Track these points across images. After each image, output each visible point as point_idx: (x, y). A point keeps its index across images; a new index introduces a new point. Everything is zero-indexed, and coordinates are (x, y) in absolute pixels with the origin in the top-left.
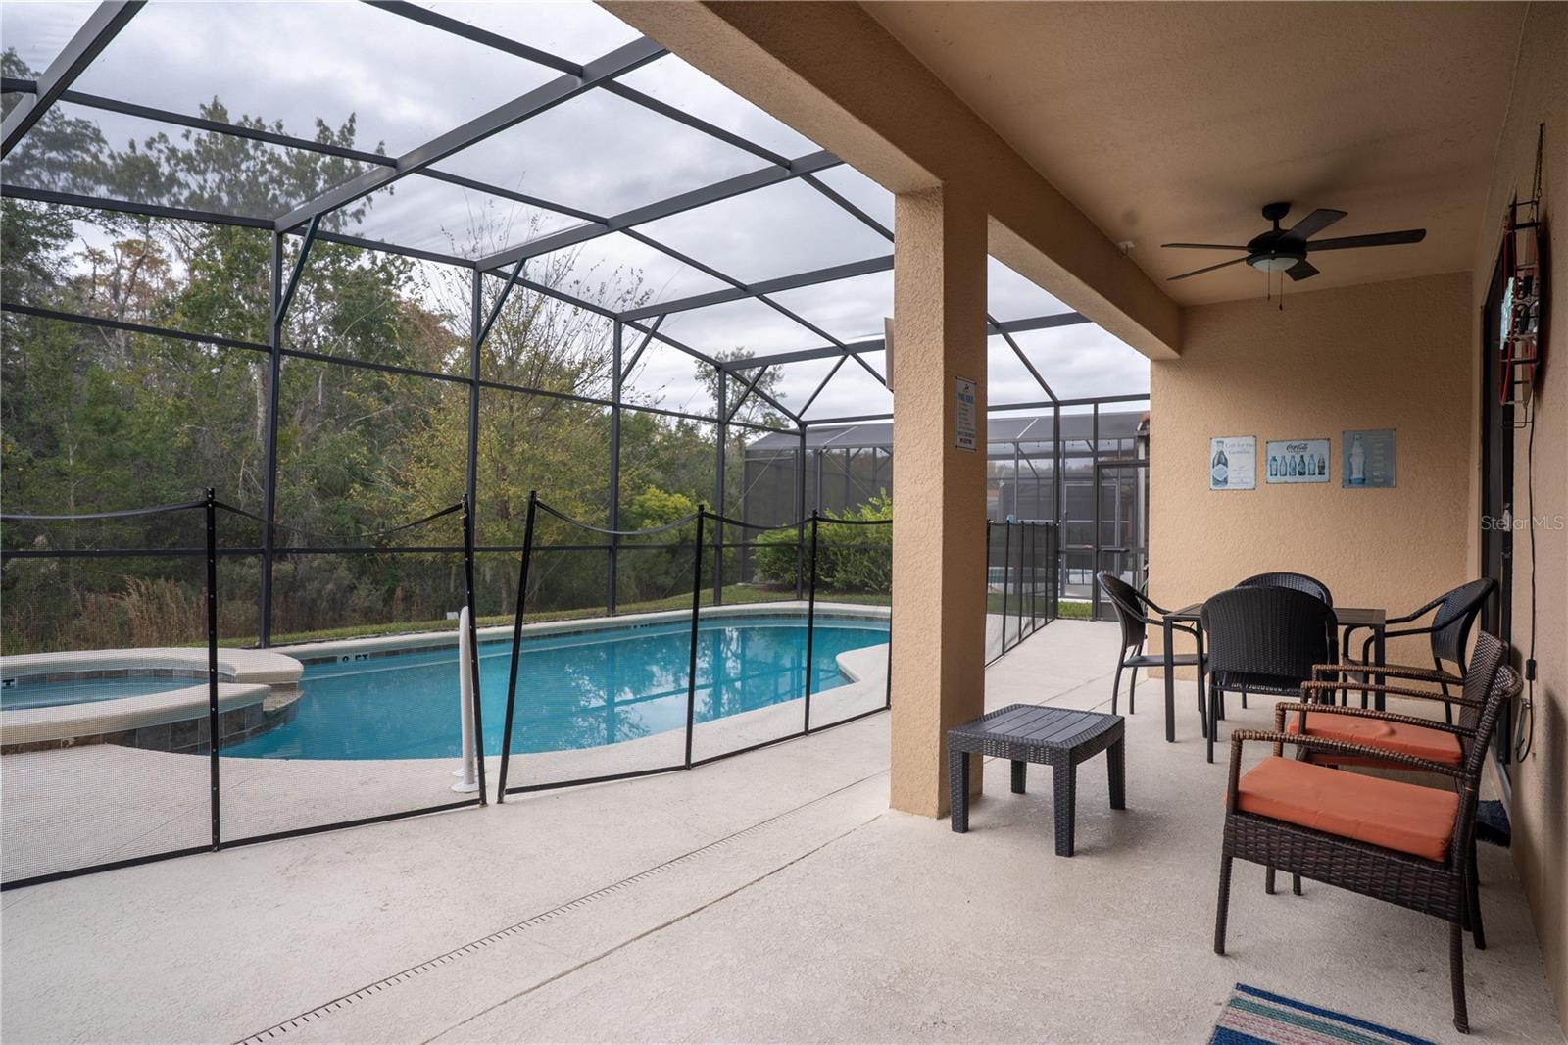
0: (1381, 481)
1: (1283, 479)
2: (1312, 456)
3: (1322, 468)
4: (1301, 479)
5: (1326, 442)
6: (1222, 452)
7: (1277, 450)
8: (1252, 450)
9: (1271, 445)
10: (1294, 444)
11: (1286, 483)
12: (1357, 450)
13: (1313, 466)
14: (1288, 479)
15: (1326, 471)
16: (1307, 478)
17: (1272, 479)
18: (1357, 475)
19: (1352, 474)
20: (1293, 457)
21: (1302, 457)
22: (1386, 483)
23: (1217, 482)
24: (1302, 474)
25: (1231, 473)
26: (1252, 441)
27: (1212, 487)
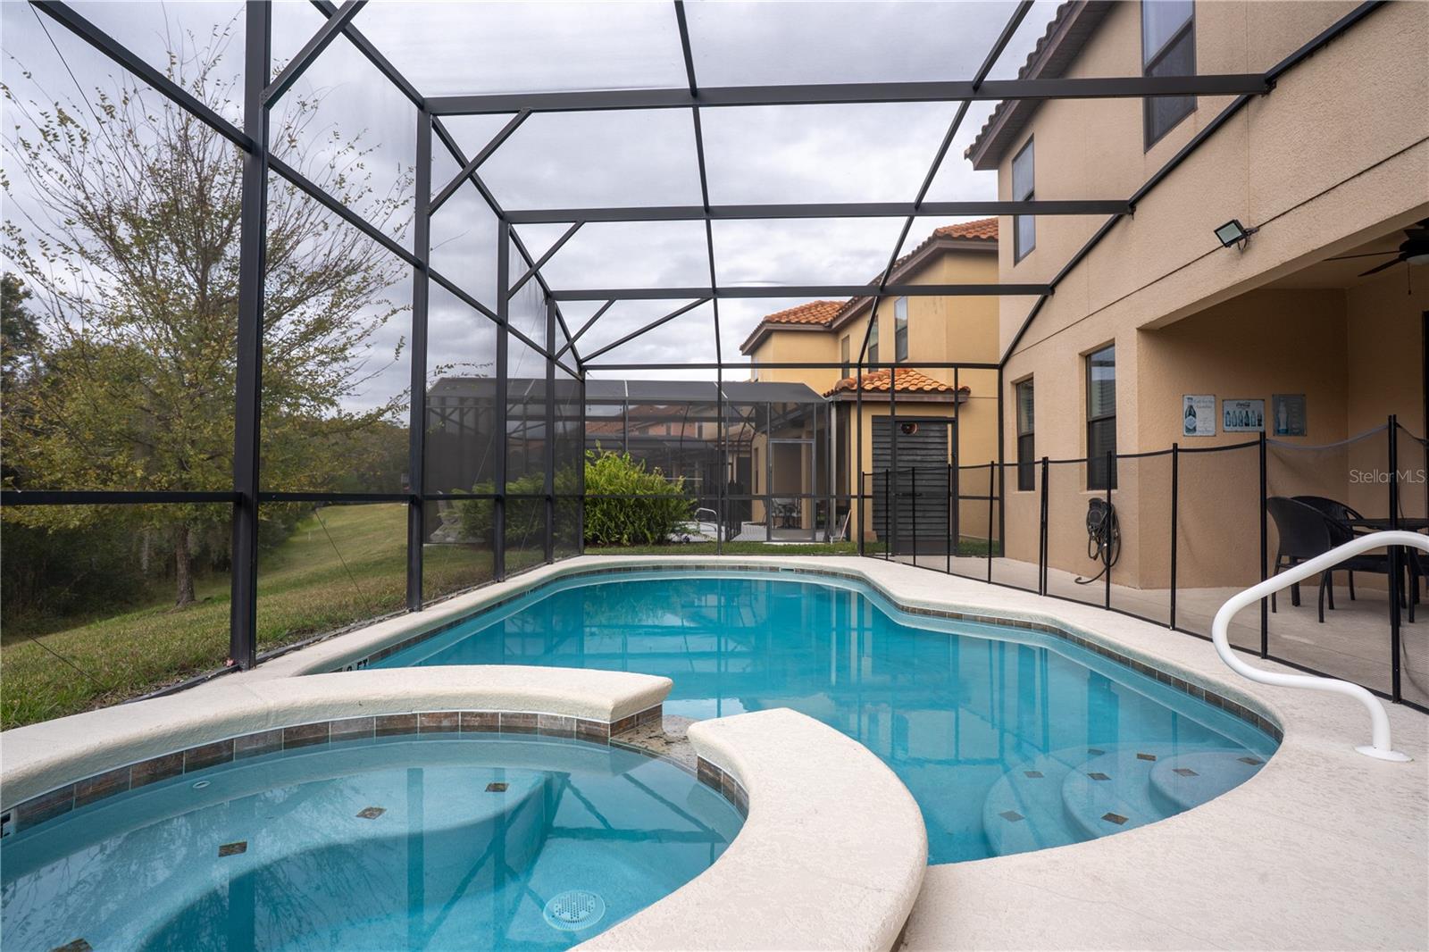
0: (1297, 431)
1: (1235, 428)
2: (1253, 412)
3: (1260, 421)
4: (1245, 428)
5: (1261, 402)
6: (1191, 407)
7: (1231, 407)
8: (1213, 406)
9: (1225, 402)
10: (1241, 402)
11: (1236, 431)
12: (1282, 408)
13: (1253, 420)
14: (1238, 428)
15: (1263, 423)
16: (1250, 428)
17: (1227, 429)
18: (1283, 427)
19: (1279, 425)
20: (1240, 412)
21: (1247, 412)
22: (1301, 432)
23: (1188, 430)
24: (1247, 425)
25: (1199, 424)
26: (1212, 398)
27: (1186, 434)
